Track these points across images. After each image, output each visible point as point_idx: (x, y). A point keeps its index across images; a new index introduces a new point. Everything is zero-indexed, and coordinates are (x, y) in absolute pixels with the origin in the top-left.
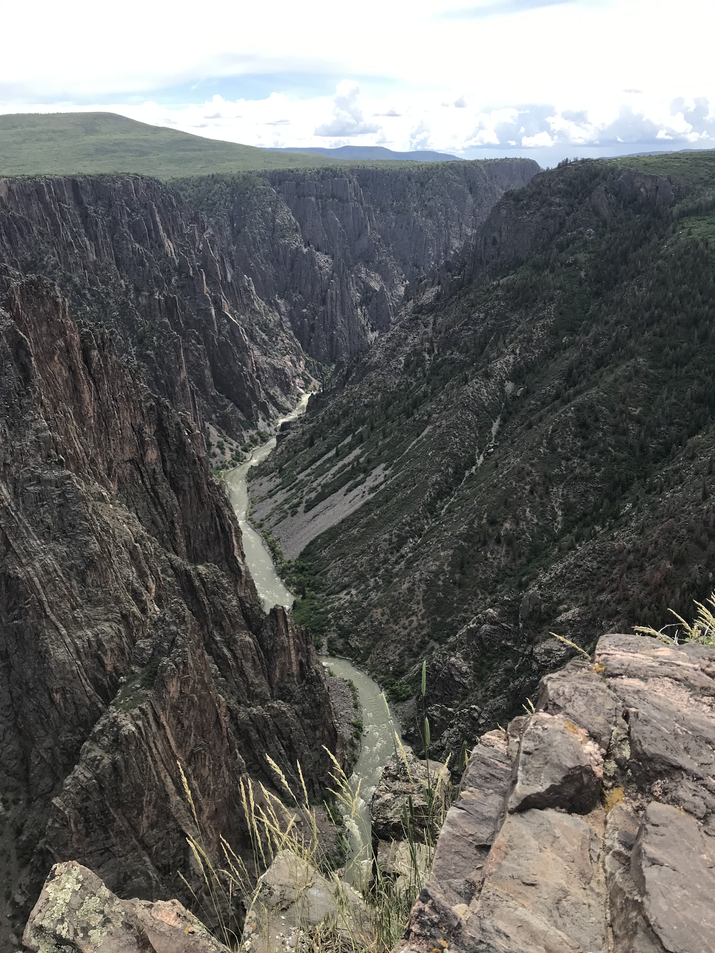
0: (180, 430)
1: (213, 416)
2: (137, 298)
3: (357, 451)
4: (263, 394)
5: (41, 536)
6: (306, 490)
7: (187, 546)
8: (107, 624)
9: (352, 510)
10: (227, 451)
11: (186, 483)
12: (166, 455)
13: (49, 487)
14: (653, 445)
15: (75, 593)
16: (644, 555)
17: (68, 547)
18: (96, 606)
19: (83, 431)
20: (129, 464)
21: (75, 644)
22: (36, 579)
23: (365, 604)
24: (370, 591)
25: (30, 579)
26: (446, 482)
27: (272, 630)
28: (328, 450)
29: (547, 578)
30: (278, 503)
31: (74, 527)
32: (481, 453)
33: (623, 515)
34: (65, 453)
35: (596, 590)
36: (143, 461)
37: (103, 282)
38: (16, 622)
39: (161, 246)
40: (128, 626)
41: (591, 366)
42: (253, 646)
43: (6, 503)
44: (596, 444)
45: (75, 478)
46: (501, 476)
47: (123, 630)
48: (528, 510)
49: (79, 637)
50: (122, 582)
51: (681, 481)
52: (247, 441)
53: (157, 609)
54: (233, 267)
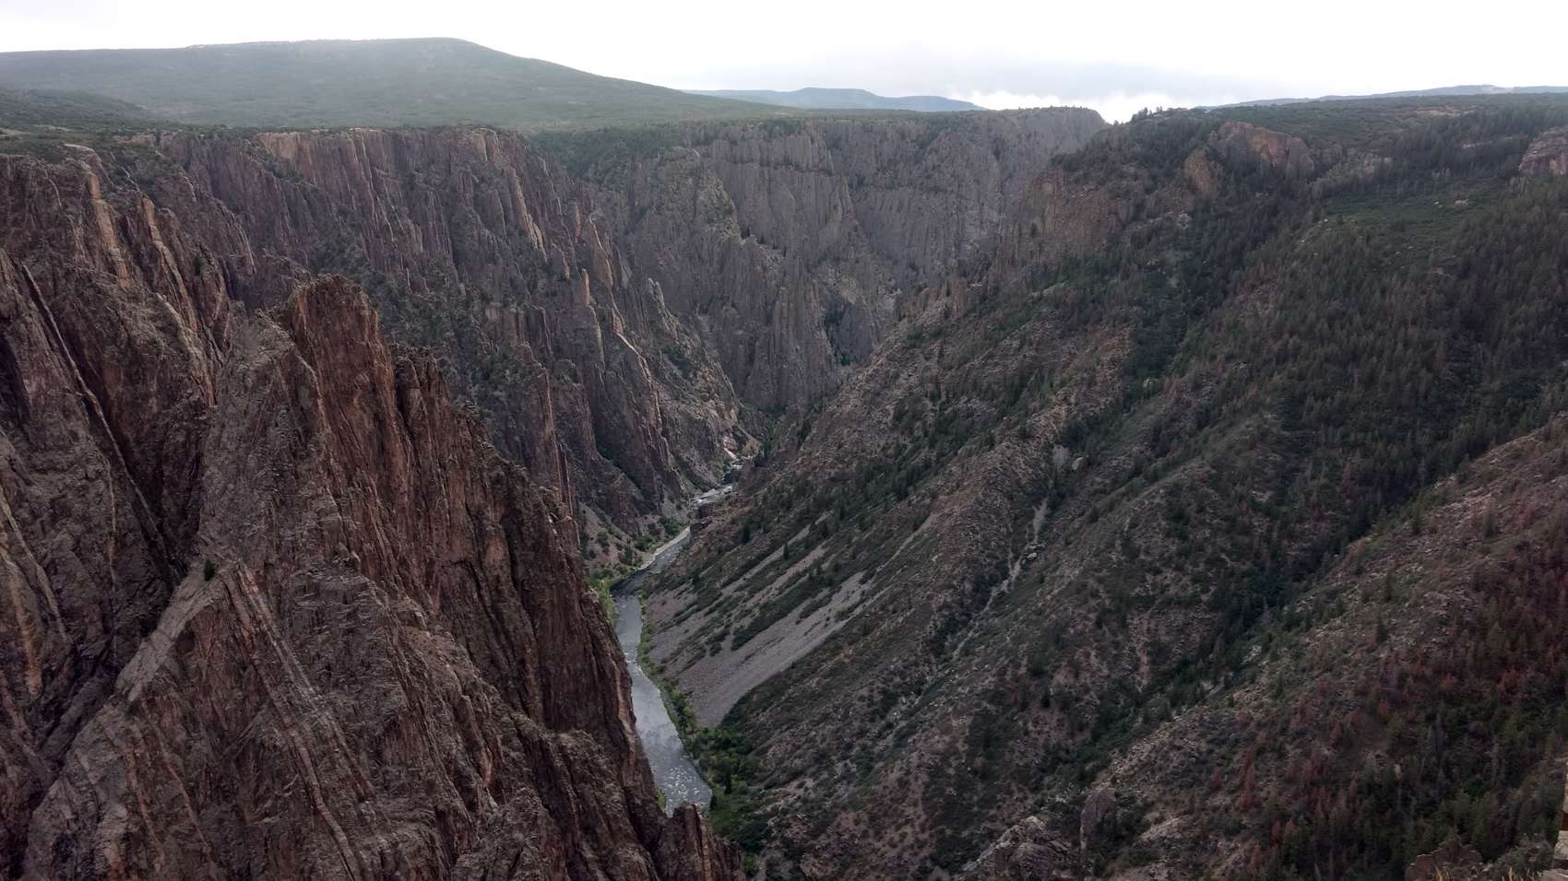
0: (540, 514)
1: (593, 494)
2: (483, 310)
3: (818, 552)
4: (671, 460)
5: (315, 681)
6: (735, 612)
7: (544, 702)
8: (413, 827)
9: (808, 649)
10: (612, 548)
11: (547, 599)
12: (517, 553)
13: (332, 603)
14: (1293, 551)
15: (364, 773)
16: (1284, 731)
17: (357, 699)
18: (396, 796)
19: (391, 514)
20: (459, 568)
21: (359, 858)
22: (303, 750)
23: (828, 804)
24: (836, 782)
25: (294, 751)
26: (962, 605)
27: (677, 843)
28: (773, 549)
29: (1126, 767)
30: (688, 635)
31: (369, 667)
32: (1016, 558)
33: (1249, 665)
34: (361, 550)
35: (1205, 789)
36: (481, 563)
37: (432, 285)
38: (267, 820)
39: (523, 233)
40: (445, 831)
41: (1189, 424)
42: (644, 870)
43: (265, 627)
44: (1201, 549)
45: (373, 590)
46: (1049, 597)
47: (437, 837)
48: (1093, 653)
49: (368, 848)
50: (439, 757)
51: (1341, 610)
52: (645, 532)
53: (493, 803)
54: (632, 268)
